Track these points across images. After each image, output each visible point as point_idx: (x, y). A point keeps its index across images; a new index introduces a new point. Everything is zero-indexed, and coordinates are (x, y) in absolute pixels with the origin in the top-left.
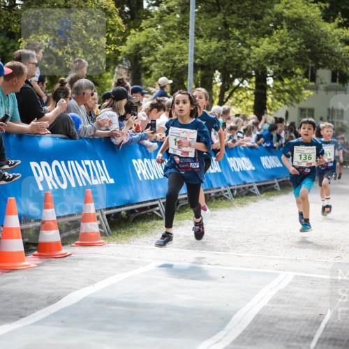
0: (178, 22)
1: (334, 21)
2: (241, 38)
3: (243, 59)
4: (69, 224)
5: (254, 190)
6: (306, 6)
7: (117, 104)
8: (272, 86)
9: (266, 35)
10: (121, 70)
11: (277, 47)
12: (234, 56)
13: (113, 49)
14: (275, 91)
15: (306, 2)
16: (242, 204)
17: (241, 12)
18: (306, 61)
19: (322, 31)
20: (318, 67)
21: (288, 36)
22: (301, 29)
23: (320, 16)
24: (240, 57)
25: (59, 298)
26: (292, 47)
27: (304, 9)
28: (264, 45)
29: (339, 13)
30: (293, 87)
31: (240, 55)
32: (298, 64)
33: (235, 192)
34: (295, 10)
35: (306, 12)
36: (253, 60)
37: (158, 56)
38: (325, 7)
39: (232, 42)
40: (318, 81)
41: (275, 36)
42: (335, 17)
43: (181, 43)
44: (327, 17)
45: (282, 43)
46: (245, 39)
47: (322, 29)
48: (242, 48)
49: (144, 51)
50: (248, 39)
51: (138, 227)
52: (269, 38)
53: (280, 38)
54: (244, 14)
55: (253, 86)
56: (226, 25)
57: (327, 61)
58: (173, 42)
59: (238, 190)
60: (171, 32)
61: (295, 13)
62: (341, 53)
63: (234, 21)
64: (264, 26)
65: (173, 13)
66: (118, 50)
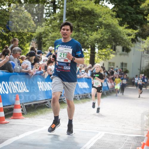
0: (58, 24)
1: (123, 26)
2: (85, 32)
3: (85, 40)
4: (9, 109)
5: (89, 96)
6: (112, 19)
7: (31, 58)
8: (97, 52)
9: (95, 31)
10: (33, 43)
11: (100, 36)
12: (81, 39)
13: (30, 34)
14: (98, 54)
15: (112, 17)
16: (83, 102)
17: (85, 21)
18: (112, 42)
19: (119, 30)
20: (117, 45)
21: (105, 31)
22: (110, 29)
23: (118, 23)
24: (84, 40)
25: (3, 142)
26: (106, 36)
27: (111, 20)
28: (94, 35)
29: (126, 23)
30: (106, 53)
31: (84, 39)
32: (108, 44)
33: (81, 97)
34: (107, 21)
35: (112, 22)
36: (90, 41)
37: (49, 38)
38: (120, 20)
39: (81, 33)
40: (117, 51)
41: (99, 31)
42: (124, 24)
43: (59, 33)
44: (121, 24)
45: (102, 34)
46: (86, 32)
47: (119, 29)
48: (85, 36)
49: (43, 35)
50: (87, 32)
51: (38, 111)
52: (97, 32)
53: (101, 32)
54: (86, 22)
55: (89, 52)
56: (78, 26)
57: (120, 43)
58: (56, 32)
59: (82, 96)
60: (55, 28)
61: (108, 22)
62: (126, 40)
63: (82, 24)
64: (94, 27)
65: (56, 20)
66: (32, 35)
